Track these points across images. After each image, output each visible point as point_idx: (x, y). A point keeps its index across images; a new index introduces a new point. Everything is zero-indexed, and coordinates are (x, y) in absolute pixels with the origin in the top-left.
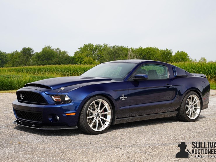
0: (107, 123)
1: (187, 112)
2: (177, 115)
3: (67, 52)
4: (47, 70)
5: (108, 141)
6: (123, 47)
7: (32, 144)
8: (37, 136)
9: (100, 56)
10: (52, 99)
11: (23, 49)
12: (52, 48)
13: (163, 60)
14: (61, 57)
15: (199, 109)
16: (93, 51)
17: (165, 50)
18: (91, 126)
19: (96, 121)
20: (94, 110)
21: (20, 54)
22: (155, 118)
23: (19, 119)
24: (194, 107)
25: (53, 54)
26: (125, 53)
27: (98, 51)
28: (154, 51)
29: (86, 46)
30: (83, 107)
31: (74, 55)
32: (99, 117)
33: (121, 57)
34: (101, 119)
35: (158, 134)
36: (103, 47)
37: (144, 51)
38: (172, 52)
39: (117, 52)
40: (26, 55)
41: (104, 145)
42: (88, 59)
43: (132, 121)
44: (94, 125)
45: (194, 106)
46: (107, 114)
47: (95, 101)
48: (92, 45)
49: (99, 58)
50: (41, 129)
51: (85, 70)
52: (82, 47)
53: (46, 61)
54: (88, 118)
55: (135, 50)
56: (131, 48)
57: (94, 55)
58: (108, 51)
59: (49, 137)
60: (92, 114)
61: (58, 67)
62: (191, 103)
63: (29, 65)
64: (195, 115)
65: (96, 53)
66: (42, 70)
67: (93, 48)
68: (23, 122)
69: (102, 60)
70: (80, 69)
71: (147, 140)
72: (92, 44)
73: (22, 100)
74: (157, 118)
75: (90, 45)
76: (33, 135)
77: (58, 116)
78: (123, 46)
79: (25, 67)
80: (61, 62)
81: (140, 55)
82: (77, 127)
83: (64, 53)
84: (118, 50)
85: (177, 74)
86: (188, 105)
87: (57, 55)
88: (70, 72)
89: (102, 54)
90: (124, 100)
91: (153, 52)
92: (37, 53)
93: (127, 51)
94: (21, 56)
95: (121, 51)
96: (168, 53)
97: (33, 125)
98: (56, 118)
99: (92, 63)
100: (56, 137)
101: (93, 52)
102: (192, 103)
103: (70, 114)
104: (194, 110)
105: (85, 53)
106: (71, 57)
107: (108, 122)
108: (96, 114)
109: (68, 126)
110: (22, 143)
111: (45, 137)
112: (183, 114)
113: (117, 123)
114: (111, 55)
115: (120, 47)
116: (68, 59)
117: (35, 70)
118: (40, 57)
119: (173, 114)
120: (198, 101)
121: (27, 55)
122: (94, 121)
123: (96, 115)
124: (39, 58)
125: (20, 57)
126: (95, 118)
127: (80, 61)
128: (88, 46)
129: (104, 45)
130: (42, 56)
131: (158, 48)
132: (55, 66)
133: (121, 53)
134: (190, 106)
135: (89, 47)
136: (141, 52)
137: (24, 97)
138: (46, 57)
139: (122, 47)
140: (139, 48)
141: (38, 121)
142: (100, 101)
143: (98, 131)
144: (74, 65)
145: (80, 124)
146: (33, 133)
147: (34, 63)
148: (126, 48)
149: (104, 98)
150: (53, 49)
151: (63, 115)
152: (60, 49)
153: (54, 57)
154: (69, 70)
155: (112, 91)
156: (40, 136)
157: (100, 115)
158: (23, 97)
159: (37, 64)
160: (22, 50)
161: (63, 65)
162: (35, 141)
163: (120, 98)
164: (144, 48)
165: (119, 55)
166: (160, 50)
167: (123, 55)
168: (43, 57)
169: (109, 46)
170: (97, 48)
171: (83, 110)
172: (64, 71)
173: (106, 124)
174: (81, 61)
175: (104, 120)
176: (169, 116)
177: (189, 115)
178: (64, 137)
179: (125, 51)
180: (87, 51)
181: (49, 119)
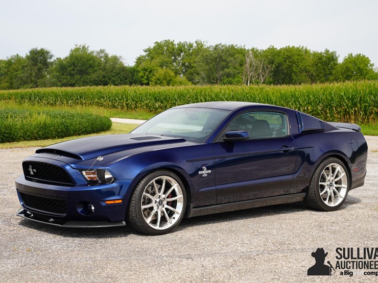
0: (177, 217)
1: (321, 194)
2: (305, 198)
3: (120, 57)
4: (81, 97)
5: (175, 246)
6: (236, 47)
7: (49, 252)
8: (59, 238)
9: (187, 67)
10: (83, 176)
11: (30, 52)
12: (90, 50)
13: (317, 72)
14: (108, 67)
15: (344, 188)
16: (175, 56)
17: (323, 52)
18: (148, 220)
19: (157, 212)
20: (153, 194)
21: (25, 61)
22: (265, 205)
23: (27, 208)
24: (335, 186)
25: (91, 62)
26: (238, 60)
27: (183, 55)
28: (298, 55)
29: (159, 46)
30: (134, 189)
31: (135, 64)
32: (163, 205)
33: (231, 68)
34: (166, 209)
35: (263, 233)
36: (194, 47)
37: (279, 56)
38: (337, 56)
39: (223, 58)
40: (36, 65)
41: (167, 254)
42: (163, 73)
43: (222, 211)
44: (154, 219)
45: (336, 183)
46: (176, 200)
47: (156, 179)
48: (172, 43)
49: (186, 71)
50: (64, 226)
51: (156, 98)
52: (152, 48)
53: (79, 77)
54: (143, 207)
55: (260, 53)
56: (253, 50)
57: (177, 64)
58: (205, 55)
59: (77, 240)
60: (150, 201)
61: (103, 90)
62: (330, 178)
63: (44, 85)
64: (338, 199)
65: (180, 59)
66: (71, 97)
67: (173, 50)
68: (34, 214)
69: (191, 74)
70: (146, 95)
71: (240, 245)
72: (171, 40)
73: (32, 176)
74: (268, 204)
75: (168, 43)
76: (51, 236)
77: (92, 206)
78: (235, 45)
79: (36, 90)
80: (110, 79)
81: (270, 64)
82: (124, 223)
83: (115, 59)
84: (225, 54)
85: (304, 127)
86: (325, 181)
87: (100, 63)
88: (127, 101)
89: (192, 62)
90: (206, 175)
91: (298, 57)
92: (60, 59)
93: (244, 55)
94: (27, 66)
95: (232, 55)
96: (329, 58)
97: (52, 220)
98: (89, 208)
99: (171, 80)
100: (90, 239)
101: (173, 58)
102: (332, 178)
103: (112, 202)
104: (336, 190)
105: (157, 60)
106: (129, 68)
107: (178, 213)
108: (158, 200)
109: (110, 222)
110: (33, 250)
111: (70, 239)
112: (315, 198)
113: (194, 215)
114: (210, 63)
115: (229, 46)
116: (122, 73)
117: (56, 96)
118: (66, 69)
119: (299, 198)
120: (343, 175)
121: (38, 64)
122: (153, 212)
123: (158, 203)
124: (64, 70)
125: (26, 69)
126: (155, 208)
127: (147, 76)
128: (164, 46)
129: (196, 42)
130: (69, 67)
131: (308, 49)
132: (96, 88)
133: (232, 59)
134: (329, 183)
135: (165, 48)
136: (273, 56)
137: (35, 171)
138: (77, 68)
139: (232, 47)
140: (269, 49)
141: (59, 213)
142: (165, 178)
143: (160, 229)
144: (135, 87)
145: (130, 218)
146: (51, 233)
147: (54, 80)
148: (242, 49)
149: (172, 174)
150: (93, 52)
151: (101, 203)
152: (106, 52)
153: (95, 68)
154: (124, 97)
155: (185, 161)
156: (62, 238)
157: (165, 202)
158: (33, 172)
159: (59, 83)
160: (29, 54)
161: (112, 87)
162: (54, 247)
163: (200, 173)
164: (278, 49)
165: (227, 64)
166: (311, 52)
167: (235, 63)
168: (72, 68)
169: (206, 45)
170: (181, 48)
171: (134, 195)
172: (115, 100)
173: (174, 218)
174: (149, 76)
175: (171, 211)
176: (289, 201)
177: (325, 199)
178: (102, 240)
179: (240, 56)
180: (161, 57)
181: (78, 210)
